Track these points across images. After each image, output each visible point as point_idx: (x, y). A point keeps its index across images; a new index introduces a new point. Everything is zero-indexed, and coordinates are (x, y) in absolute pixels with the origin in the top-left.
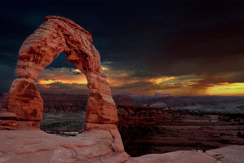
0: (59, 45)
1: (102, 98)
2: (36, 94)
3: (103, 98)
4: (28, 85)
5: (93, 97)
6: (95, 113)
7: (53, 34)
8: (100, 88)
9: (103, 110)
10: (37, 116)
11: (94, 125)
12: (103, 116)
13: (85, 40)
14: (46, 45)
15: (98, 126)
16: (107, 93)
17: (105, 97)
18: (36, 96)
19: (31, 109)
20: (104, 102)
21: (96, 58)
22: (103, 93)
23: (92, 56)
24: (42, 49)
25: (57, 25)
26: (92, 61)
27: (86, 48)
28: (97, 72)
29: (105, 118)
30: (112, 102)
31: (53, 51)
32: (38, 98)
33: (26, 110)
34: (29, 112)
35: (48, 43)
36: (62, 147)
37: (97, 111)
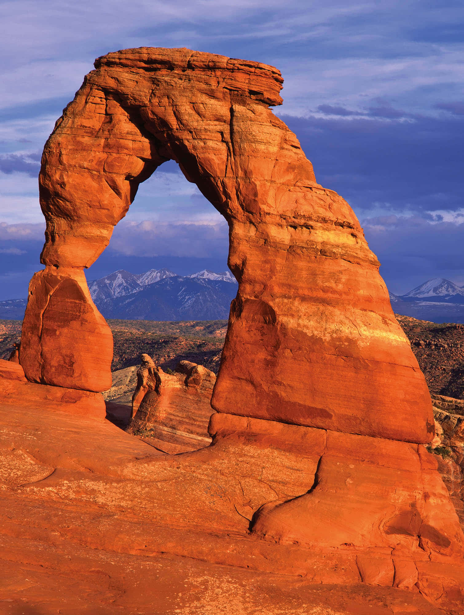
0: (107, 150)
1: (275, 320)
2: (80, 312)
3: (281, 319)
4: (58, 287)
5: (237, 316)
6: (243, 379)
7: (86, 123)
8: (272, 278)
9: (277, 369)
10: (76, 375)
11: (249, 425)
12: (284, 394)
13: (191, 103)
14: (61, 164)
15: (265, 431)
16: (321, 294)
17: (293, 316)
18: (79, 316)
19: (61, 354)
20: (285, 335)
21: (238, 159)
22: (289, 298)
23: (213, 159)
24: (57, 180)
25: (95, 87)
26: (220, 176)
27: (191, 132)
28: (252, 213)
29: (294, 404)
30: (335, 335)
31: (95, 175)
32: (83, 322)
33: (48, 356)
34: (54, 363)
35: (64, 158)
36: (26, 456)
37: (249, 372)
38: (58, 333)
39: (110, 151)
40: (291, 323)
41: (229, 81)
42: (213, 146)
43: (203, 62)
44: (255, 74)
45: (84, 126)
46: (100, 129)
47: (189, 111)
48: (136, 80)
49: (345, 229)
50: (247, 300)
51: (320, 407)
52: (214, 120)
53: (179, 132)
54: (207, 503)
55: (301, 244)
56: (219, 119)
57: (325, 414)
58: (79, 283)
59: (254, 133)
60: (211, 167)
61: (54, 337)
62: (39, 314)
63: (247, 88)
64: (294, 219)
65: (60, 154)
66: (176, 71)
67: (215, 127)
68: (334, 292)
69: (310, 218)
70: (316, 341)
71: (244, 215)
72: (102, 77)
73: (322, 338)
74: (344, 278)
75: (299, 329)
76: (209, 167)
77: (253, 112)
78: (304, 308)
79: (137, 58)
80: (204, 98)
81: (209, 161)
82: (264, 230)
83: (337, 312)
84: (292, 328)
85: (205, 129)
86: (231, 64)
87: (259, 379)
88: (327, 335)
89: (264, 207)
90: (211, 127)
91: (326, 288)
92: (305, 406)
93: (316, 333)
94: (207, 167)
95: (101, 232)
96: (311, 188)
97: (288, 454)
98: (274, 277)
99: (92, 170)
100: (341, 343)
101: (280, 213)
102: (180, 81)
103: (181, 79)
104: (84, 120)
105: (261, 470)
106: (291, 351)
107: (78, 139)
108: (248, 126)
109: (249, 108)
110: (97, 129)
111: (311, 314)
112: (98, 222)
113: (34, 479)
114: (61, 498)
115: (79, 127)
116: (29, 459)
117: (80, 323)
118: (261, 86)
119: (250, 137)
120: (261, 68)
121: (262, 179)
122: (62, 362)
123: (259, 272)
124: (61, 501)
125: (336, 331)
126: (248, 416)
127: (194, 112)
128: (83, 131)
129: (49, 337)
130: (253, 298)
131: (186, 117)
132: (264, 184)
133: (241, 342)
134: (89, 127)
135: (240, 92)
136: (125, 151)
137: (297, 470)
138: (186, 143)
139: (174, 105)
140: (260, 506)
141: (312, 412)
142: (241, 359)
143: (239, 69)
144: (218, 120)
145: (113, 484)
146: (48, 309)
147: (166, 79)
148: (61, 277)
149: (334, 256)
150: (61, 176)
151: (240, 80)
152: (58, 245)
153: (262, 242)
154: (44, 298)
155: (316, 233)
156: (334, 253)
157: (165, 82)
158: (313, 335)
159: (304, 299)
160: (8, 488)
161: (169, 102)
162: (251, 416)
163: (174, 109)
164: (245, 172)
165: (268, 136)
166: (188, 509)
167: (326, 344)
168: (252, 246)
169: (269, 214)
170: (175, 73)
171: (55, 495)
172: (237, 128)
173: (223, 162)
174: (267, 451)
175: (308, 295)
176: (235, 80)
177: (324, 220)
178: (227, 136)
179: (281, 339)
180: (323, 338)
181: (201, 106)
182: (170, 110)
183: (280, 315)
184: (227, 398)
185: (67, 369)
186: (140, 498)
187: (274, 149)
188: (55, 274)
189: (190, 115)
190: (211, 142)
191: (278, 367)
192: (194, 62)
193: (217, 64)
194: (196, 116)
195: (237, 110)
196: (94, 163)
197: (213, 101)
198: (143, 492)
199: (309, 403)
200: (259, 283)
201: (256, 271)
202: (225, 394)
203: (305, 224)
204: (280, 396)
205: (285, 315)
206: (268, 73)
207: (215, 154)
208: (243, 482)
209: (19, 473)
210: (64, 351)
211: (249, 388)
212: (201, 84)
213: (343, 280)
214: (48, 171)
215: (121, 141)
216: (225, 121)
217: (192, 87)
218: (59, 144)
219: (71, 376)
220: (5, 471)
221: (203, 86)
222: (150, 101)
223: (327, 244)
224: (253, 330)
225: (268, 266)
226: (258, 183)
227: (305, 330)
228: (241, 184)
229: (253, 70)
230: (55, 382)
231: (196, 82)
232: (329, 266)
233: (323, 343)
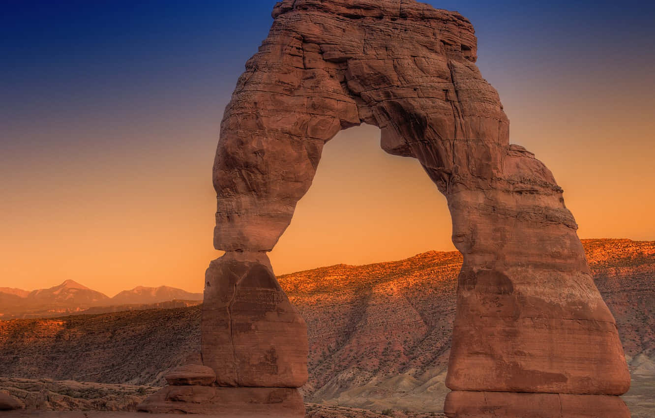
0: (311, 111)
1: (512, 289)
2: (273, 301)
3: (518, 287)
4: (245, 275)
5: (469, 289)
6: (482, 353)
7: (285, 78)
8: (503, 247)
9: (519, 339)
10: (280, 371)
11: (487, 399)
12: (523, 364)
13: (412, 56)
14: (259, 129)
15: (503, 402)
16: (550, 260)
17: (529, 283)
18: (274, 306)
20: (523, 303)
21: (467, 119)
22: (523, 266)
23: (444, 120)
24: (253, 147)
25: (294, 34)
26: (450, 139)
27: (416, 90)
28: (482, 178)
29: (533, 372)
30: (570, 300)
31: (296, 141)
32: (280, 311)
33: (245, 354)
34: (254, 361)
35: (264, 122)
38: (253, 327)
39: (315, 112)
40: (529, 291)
41: (446, 34)
42: (443, 106)
43: (417, 10)
44: (464, 28)
45: (282, 82)
46: (300, 86)
47: (412, 65)
48: (344, 28)
50: (480, 272)
51: (556, 372)
53: (402, 90)
55: (529, 210)
57: (560, 378)
61: (249, 332)
62: (225, 308)
64: (520, 184)
65: (258, 116)
67: (439, 84)
68: (561, 256)
69: (535, 183)
70: (553, 306)
73: (559, 304)
75: (537, 296)
77: (471, 69)
78: (539, 275)
80: (425, 51)
81: (440, 122)
82: (493, 197)
83: (566, 276)
84: (530, 296)
85: (432, 86)
87: (500, 352)
88: (563, 300)
89: (497, 173)
90: (436, 84)
91: (554, 253)
92: (543, 372)
93: (553, 299)
94: (436, 129)
95: (287, 209)
98: (505, 246)
99: (294, 135)
100: (576, 307)
101: (506, 178)
103: (397, 29)
104: (282, 75)
106: (532, 319)
107: (277, 97)
108: (475, 84)
109: (467, 65)
110: (296, 86)
111: (545, 280)
115: (277, 83)
117: (276, 313)
119: (479, 96)
121: (493, 141)
122: (263, 359)
123: (490, 241)
125: (570, 296)
126: (484, 391)
127: (416, 67)
128: (282, 88)
129: (243, 332)
130: (485, 269)
131: (410, 73)
132: (495, 148)
133: (479, 315)
134: (288, 84)
136: (331, 113)
139: (395, 58)
141: (548, 377)
144: (440, 76)
146: (235, 301)
147: (382, 28)
148: (248, 263)
149: (558, 221)
150: (259, 143)
151: (455, 33)
153: (491, 209)
155: (540, 198)
156: (557, 218)
157: (381, 31)
158: (551, 302)
159: (536, 266)
161: (389, 55)
162: (489, 391)
163: (395, 62)
164: (477, 135)
165: (493, 95)
167: (563, 309)
168: (482, 214)
173: (453, 123)
175: (539, 262)
176: (452, 32)
177: (546, 185)
178: (452, 95)
179: (519, 309)
181: (423, 60)
182: (390, 64)
183: (516, 284)
185: (270, 366)
187: (499, 109)
188: (240, 260)
190: (439, 101)
191: (519, 337)
194: (419, 72)
196: (297, 127)
197: (433, 55)
199: (547, 370)
200: (490, 253)
201: (488, 240)
203: (531, 188)
204: (520, 366)
205: (521, 283)
207: (445, 114)
210: (263, 347)
211: (489, 362)
212: (419, 35)
214: (242, 137)
215: (327, 100)
216: (447, 79)
217: (411, 38)
218: (255, 103)
219: (276, 374)
221: (421, 38)
222: (365, 53)
224: (487, 301)
225: (498, 235)
226: (491, 146)
227: (543, 298)
228: (473, 147)
229: (462, 22)
231: (413, 33)
233: (561, 308)
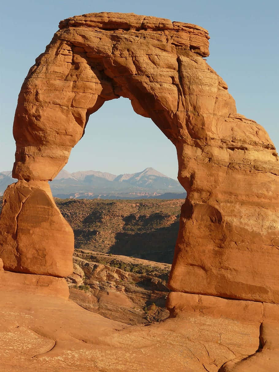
0: (75, 90)
1: (221, 220)
3: (226, 218)
6: (195, 265)
7: (57, 69)
8: (216, 187)
9: (224, 257)
10: (48, 264)
11: (200, 300)
12: (229, 276)
13: (147, 54)
14: (38, 102)
15: (214, 304)
16: (256, 199)
17: (235, 216)
18: (49, 218)
19: (35, 248)
20: (230, 231)
21: (187, 97)
22: (232, 202)
23: (169, 98)
24: (33, 113)
25: (65, 42)
26: (173, 110)
27: (148, 77)
28: (199, 139)
29: (238, 283)
30: (270, 231)
31: (65, 109)
32: (52, 223)
33: (24, 250)
34: (29, 255)
35: (41, 97)
36: (29, 332)
37: (201, 260)
38: (31, 232)
39: (78, 91)
40: (235, 222)
41: (176, 39)
42: (168, 88)
43: (154, 24)
44: (194, 33)
45: (56, 72)
46: (69, 74)
47: (146, 60)
48: (100, 37)
49: (269, 150)
50: (196, 205)
51: (259, 285)
52: (166, 68)
53: (139, 77)
54: (182, 363)
55: (238, 162)
56: (170, 67)
57: (263, 290)
58: (46, 192)
59: (200, 78)
60: (167, 103)
61: (28, 235)
62: (14, 217)
63: (189, 44)
64: (232, 143)
65: (37, 94)
66: (132, 31)
67: (167, 73)
68: (265, 197)
69: (244, 142)
70: (255, 235)
71: (192, 140)
72: (72, 35)
74: (273, 187)
75: (241, 226)
76: (165, 103)
77: (196, 62)
78: (244, 210)
79: (100, 20)
80: (158, 51)
81: (165, 99)
82: (209, 151)
83: (270, 212)
84: (236, 226)
85: (160, 75)
86: (176, 26)
87: (209, 265)
88: (264, 230)
89: (210, 134)
90: (165, 73)
91: (259, 194)
92: (247, 285)
93: (255, 229)
94: (163, 104)
95: (63, 153)
96: (241, 119)
97: (236, 322)
98: (218, 187)
99: (63, 106)
100: (276, 236)
101: (221, 138)
102: (137, 38)
103: (138, 37)
104: (56, 67)
105: (219, 336)
106: (236, 243)
107: (51, 82)
108: (195, 73)
109: (192, 59)
110: (67, 74)
111: (250, 214)
112: (62, 145)
113: (43, 350)
114: (68, 365)
115: (52, 72)
116: (33, 334)
117: (49, 224)
118: (199, 43)
119: (197, 81)
120: (197, 29)
121: (208, 112)
122: (36, 255)
123: (205, 183)
124: (69, 367)
125: (270, 227)
126: (198, 294)
127: (150, 62)
128: (55, 75)
129: (24, 235)
130: (201, 203)
131: (145, 65)
132: (209, 116)
133: (194, 237)
134: (60, 73)
135: (184, 47)
136: (90, 91)
137: (245, 334)
138: (145, 85)
139: (133, 56)
140: (222, 364)
141: (252, 289)
142: (195, 250)
143: (182, 29)
145: (107, 352)
146: (21, 213)
147: (126, 36)
148: (32, 188)
149: (264, 171)
150: (37, 110)
151: (184, 38)
152: (29, 163)
153: (207, 160)
154: (18, 205)
155: (249, 153)
156: (264, 168)
157: (125, 38)
158: (253, 231)
159: (243, 203)
160: (25, 359)
161: (129, 54)
162: (202, 294)
163: (134, 59)
164: (195, 108)
165: (210, 80)
166: (169, 369)
167: (263, 237)
168: (199, 163)
169: (213, 139)
170: (132, 32)
171: (63, 363)
172: (186, 74)
173: (176, 99)
174: (220, 320)
175: (246, 200)
176: (181, 38)
177: (256, 144)
178: (177, 80)
179: (226, 234)
180: (261, 233)
181: (156, 57)
182: (130, 60)
183: (225, 216)
184: (182, 280)
185: (41, 260)
186: (130, 362)
187: (215, 90)
188: (27, 186)
189: (147, 64)
190: (166, 84)
191: (226, 256)
192: (148, 24)
193: (167, 26)
194: (153, 65)
195: (184, 60)
196: (65, 101)
197: (164, 53)
198: (132, 357)
199: (251, 282)
200: (205, 191)
201: (203, 182)
202: (180, 278)
203: (241, 146)
204: (226, 278)
205: (229, 216)
206: (203, 33)
207: (169, 94)
208: (207, 346)
209: (30, 346)
210: (38, 246)
211: (201, 272)
212: (154, 40)
213: (273, 189)
214: (26, 107)
215: (87, 83)
216: (174, 69)
217: (148, 43)
218: (36, 86)
219: (45, 266)
220: (18, 345)
221: (156, 42)
222: (113, 53)
223: (258, 161)
224: (202, 227)
225: (212, 179)
226: (205, 115)
227: (246, 227)
228: (191, 116)
229: (192, 30)
230: (30, 271)
231: (150, 39)
232: (261, 178)
233: (261, 236)
